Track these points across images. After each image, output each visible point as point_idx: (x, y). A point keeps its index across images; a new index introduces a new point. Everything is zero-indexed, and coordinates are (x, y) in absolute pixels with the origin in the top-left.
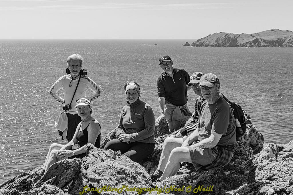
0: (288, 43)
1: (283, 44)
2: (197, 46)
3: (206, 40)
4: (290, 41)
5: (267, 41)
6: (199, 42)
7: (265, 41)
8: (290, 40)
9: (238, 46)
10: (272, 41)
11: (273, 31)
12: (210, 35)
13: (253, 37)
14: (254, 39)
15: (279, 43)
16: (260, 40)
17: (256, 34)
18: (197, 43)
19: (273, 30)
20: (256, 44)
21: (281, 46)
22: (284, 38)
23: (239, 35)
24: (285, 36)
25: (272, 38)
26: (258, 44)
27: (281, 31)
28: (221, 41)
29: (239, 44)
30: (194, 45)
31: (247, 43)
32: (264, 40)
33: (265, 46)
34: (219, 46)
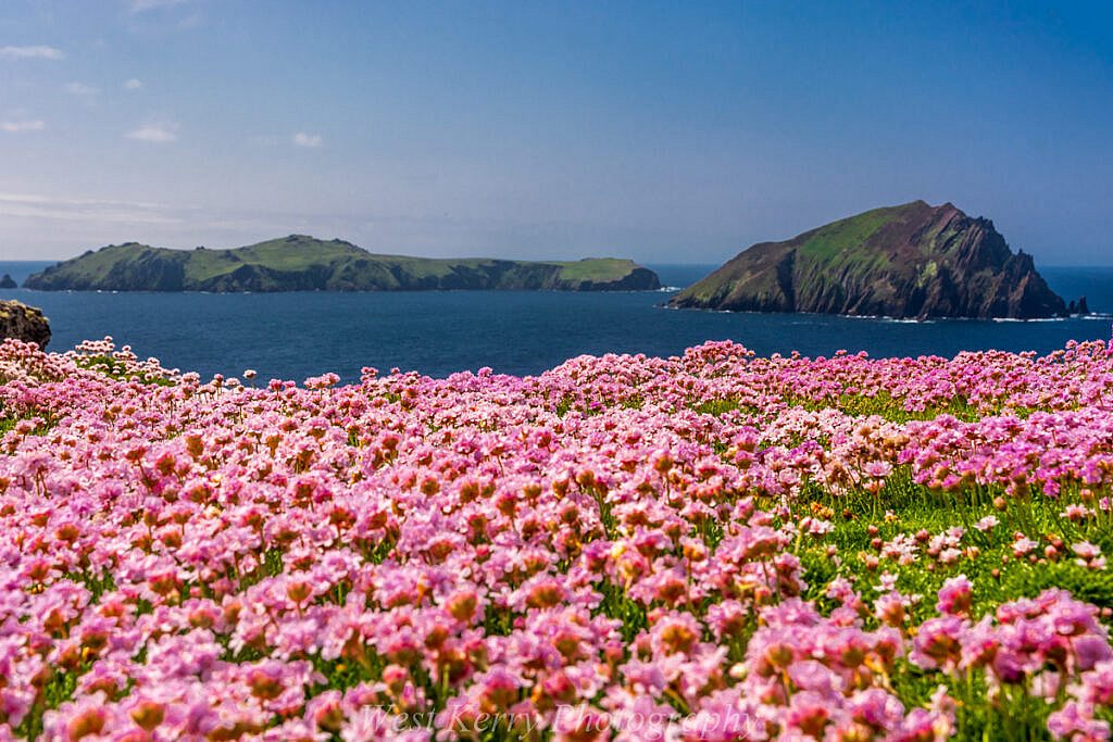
0: (343, 278)
1: (328, 282)
2: (47, 288)
3: (75, 269)
4: (348, 273)
5: (281, 273)
6: (52, 277)
7: (271, 273)
8: (348, 269)
9: (187, 288)
10: (295, 273)
11: (294, 243)
12: (90, 252)
13: (235, 259)
14: (239, 265)
15: (314, 279)
16: (257, 270)
17: (242, 249)
18: (45, 280)
19: (293, 238)
20: (247, 282)
21: (323, 288)
22: (328, 265)
23: (187, 255)
24: (332, 256)
25: (296, 262)
26: (252, 282)
27: (317, 241)
28: (128, 274)
29: (189, 283)
30: (33, 284)
31: (217, 279)
32: (268, 270)
33: (273, 290)
34: (124, 288)
